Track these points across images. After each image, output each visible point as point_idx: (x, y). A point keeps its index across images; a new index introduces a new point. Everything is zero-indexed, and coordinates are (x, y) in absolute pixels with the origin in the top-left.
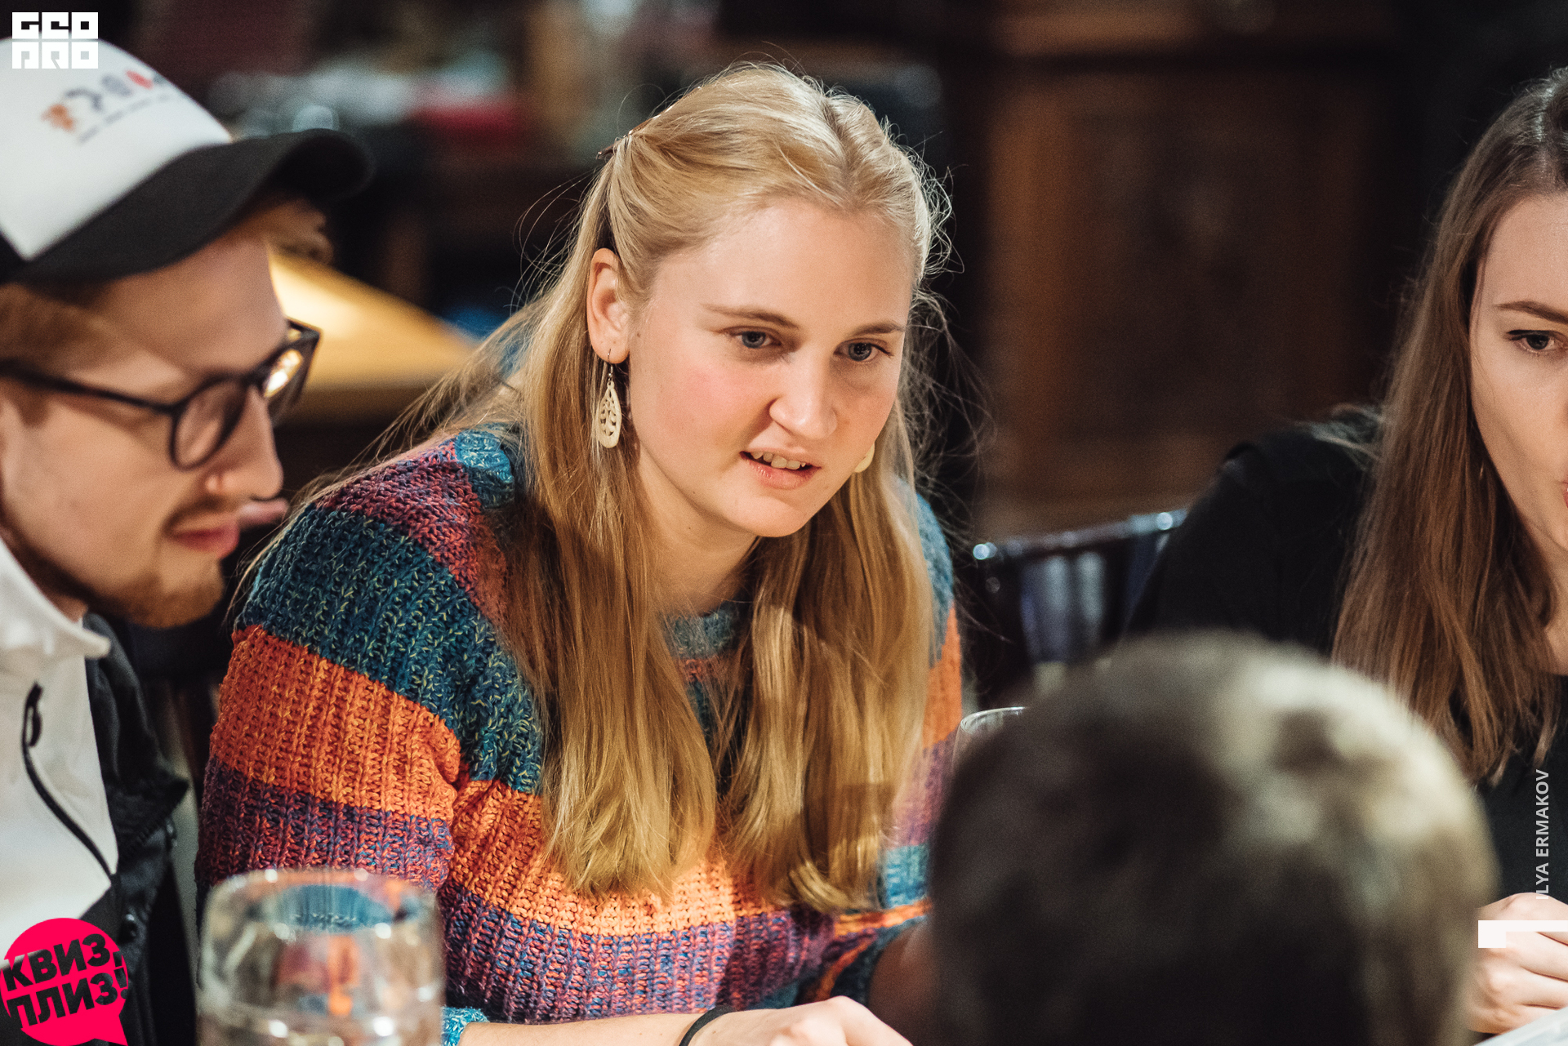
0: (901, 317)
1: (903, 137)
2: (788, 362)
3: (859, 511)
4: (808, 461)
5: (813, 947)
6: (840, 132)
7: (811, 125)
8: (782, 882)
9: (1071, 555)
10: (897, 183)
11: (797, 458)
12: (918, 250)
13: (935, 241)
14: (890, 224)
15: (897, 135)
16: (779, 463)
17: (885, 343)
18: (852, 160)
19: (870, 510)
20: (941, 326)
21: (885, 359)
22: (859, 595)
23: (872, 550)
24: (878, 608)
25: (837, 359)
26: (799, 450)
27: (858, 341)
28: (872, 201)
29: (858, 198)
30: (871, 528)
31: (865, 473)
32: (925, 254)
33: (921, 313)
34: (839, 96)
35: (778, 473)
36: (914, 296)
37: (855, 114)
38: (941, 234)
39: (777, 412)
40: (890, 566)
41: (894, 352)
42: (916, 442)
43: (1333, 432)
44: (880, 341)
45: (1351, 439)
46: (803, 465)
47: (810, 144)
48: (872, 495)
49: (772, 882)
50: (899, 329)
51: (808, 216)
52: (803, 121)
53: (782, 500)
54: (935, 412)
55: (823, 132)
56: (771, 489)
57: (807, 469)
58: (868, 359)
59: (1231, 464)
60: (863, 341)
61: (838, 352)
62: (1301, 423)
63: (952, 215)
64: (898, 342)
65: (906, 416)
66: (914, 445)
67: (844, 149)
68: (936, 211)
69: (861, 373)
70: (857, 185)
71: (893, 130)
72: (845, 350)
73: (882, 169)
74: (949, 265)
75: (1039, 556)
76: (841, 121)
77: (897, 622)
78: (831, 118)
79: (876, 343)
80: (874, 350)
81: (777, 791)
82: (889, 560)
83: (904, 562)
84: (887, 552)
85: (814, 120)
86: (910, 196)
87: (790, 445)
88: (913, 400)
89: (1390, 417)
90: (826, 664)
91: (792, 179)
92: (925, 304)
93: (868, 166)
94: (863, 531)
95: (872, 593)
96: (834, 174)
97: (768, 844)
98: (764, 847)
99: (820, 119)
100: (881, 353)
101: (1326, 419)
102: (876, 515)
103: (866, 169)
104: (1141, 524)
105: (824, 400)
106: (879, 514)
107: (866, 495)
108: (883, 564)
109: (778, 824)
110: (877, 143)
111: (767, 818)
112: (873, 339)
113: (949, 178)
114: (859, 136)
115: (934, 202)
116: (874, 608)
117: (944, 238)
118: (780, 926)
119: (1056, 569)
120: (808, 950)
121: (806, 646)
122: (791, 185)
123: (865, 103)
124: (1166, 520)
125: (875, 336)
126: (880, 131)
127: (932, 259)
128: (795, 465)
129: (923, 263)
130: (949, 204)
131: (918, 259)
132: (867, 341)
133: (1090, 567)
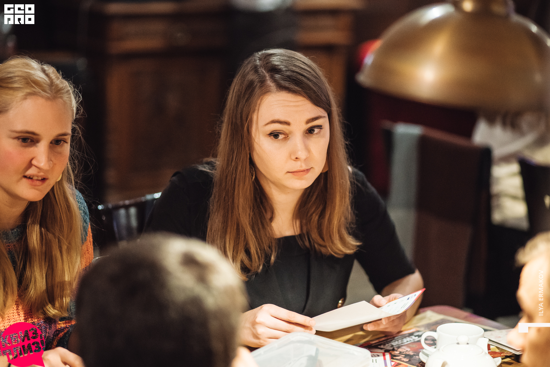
0: (70, 131)
1: (66, 77)
2: (36, 147)
3: (57, 193)
4: (45, 177)
5: (50, 332)
6: (47, 75)
7: (39, 73)
8: (40, 311)
9: (127, 207)
10: (66, 90)
11: (41, 176)
12: (73, 110)
13: (77, 108)
14: (65, 103)
15: (63, 76)
16: (35, 178)
17: (65, 139)
18: (52, 84)
19: (61, 192)
20: (79, 134)
21: (65, 144)
22: (59, 218)
23: (62, 205)
24: (65, 224)
25: (51, 145)
26: (42, 174)
27: (57, 139)
28: (59, 95)
29: (55, 95)
30: (61, 198)
31: (59, 182)
32: (75, 112)
33: (74, 130)
34: (45, 65)
35: (35, 181)
36: (72, 125)
37: (51, 70)
38: (79, 106)
39: (34, 162)
40: (68, 209)
41: (68, 142)
42: (74, 171)
43: (204, 167)
44: (63, 138)
45: (210, 169)
46: (43, 178)
47: (39, 79)
48: (61, 188)
49: (38, 311)
50: (70, 134)
51: (40, 101)
52: (36, 72)
53: (37, 189)
54: (79, 162)
55: (42, 75)
56: (34, 186)
57: (44, 180)
58: (61, 144)
59: (174, 178)
60: (59, 139)
61: (51, 143)
62: (193, 165)
63: (82, 99)
64: (69, 138)
65: (70, 163)
66: (73, 171)
67: (49, 80)
68: (77, 99)
69: (58, 149)
70: (54, 92)
71: (62, 75)
72: (53, 142)
73: (61, 86)
74: (82, 115)
75: (117, 208)
76: (47, 72)
77: (71, 228)
78: (44, 71)
79: (63, 139)
80: (62, 142)
81: (37, 281)
82: (68, 207)
83: (72, 208)
84: (67, 205)
85: (39, 72)
86: (70, 94)
87: (39, 172)
88: (72, 158)
89: (219, 162)
90: (50, 241)
91: (34, 90)
92: (75, 128)
93: (57, 85)
94: (59, 199)
95: (63, 218)
96: (47, 88)
97: (36, 299)
98: (35, 299)
99: (40, 71)
100: (64, 142)
101: (202, 163)
102: (63, 194)
103: (57, 86)
104: (149, 197)
105: (48, 158)
106: (64, 193)
107: (60, 188)
108: (65, 209)
109: (39, 292)
110: (58, 78)
111: (35, 290)
112: (62, 138)
113: (80, 88)
114: (53, 76)
115: (76, 96)
116: (64, 223)
117: (80, 107)
118: (39, 326)
119: (122, 212)
120: (49, 333)
121: (44, 235)
122: (34, 92)
123: (53, 67)
124: (157, 195)
125: (62, 137)
126: (58, 75)
127: (77, 114)
128: (40, 178)
129: (75, 114)
130: (81, 97)
131: (73, 113)
132: (60, 139)
133: (133, 211)
